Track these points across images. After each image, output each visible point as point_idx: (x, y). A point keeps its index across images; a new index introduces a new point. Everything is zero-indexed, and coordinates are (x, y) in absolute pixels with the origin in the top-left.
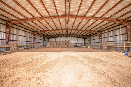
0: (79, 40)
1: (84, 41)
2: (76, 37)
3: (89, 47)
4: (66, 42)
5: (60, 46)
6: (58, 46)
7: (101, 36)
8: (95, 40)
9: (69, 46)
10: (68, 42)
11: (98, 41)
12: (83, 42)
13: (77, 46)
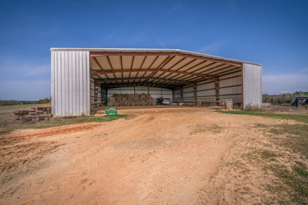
0: (164, 92)
1: (173, 94)
2: (159, 87)
3: (181, 104)
4: (144, 97)
5: (133, 103)
6: (129, 104)
7: (196, 88)
8: (188, 93)
9: (148, 104)
10: (147, 97)
11: (192, 95)
12: (171, 97)
13: (164, 102)
